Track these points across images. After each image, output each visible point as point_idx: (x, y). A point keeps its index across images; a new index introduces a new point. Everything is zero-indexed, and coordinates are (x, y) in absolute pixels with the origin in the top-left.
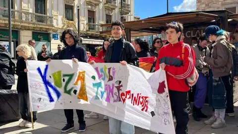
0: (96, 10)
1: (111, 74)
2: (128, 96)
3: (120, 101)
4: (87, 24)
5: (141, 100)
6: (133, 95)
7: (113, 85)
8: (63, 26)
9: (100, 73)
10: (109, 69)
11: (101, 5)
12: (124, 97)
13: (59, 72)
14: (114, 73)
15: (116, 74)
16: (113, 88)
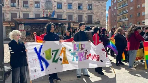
1: (83, 47)
2: (90, 56)
3: (86, 59)
5: (96, 57)
6: (92, 55)
7: (83, 52)
9: (76, 47)
10: (82, 45)
12: (88, 57)
13: (50, 49)
14: (84, 46)
15: (85, 46)
16: (83, 53)
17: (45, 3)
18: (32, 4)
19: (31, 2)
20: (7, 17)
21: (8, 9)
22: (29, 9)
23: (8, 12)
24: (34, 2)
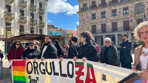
0: (25, 25)
4: (19, 32)
8: (4, 34)
11: (28, 23)
17: (135, 7)
18: (120, 12)
19: (119, 9)
20: (98, 29)
21: (99, 21)
22: (117, 17)
23: (99, 24)
24: (122, 9)
